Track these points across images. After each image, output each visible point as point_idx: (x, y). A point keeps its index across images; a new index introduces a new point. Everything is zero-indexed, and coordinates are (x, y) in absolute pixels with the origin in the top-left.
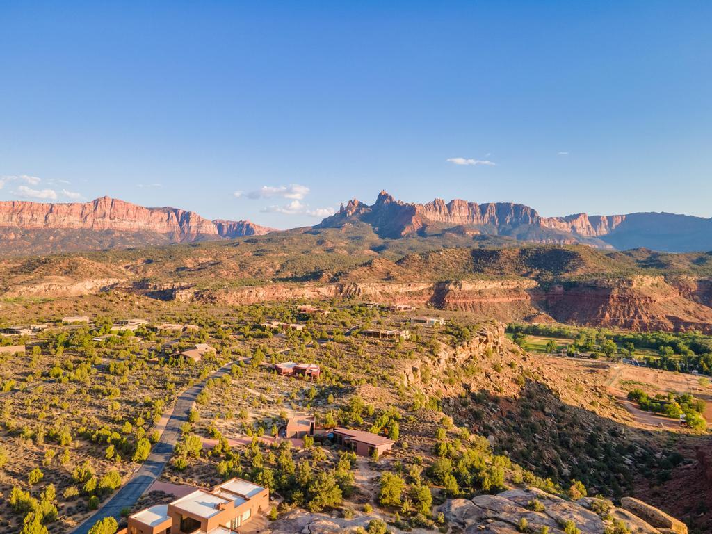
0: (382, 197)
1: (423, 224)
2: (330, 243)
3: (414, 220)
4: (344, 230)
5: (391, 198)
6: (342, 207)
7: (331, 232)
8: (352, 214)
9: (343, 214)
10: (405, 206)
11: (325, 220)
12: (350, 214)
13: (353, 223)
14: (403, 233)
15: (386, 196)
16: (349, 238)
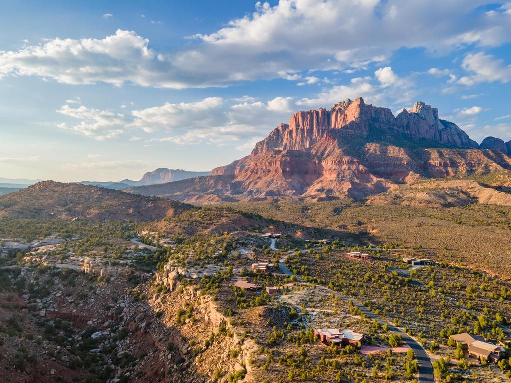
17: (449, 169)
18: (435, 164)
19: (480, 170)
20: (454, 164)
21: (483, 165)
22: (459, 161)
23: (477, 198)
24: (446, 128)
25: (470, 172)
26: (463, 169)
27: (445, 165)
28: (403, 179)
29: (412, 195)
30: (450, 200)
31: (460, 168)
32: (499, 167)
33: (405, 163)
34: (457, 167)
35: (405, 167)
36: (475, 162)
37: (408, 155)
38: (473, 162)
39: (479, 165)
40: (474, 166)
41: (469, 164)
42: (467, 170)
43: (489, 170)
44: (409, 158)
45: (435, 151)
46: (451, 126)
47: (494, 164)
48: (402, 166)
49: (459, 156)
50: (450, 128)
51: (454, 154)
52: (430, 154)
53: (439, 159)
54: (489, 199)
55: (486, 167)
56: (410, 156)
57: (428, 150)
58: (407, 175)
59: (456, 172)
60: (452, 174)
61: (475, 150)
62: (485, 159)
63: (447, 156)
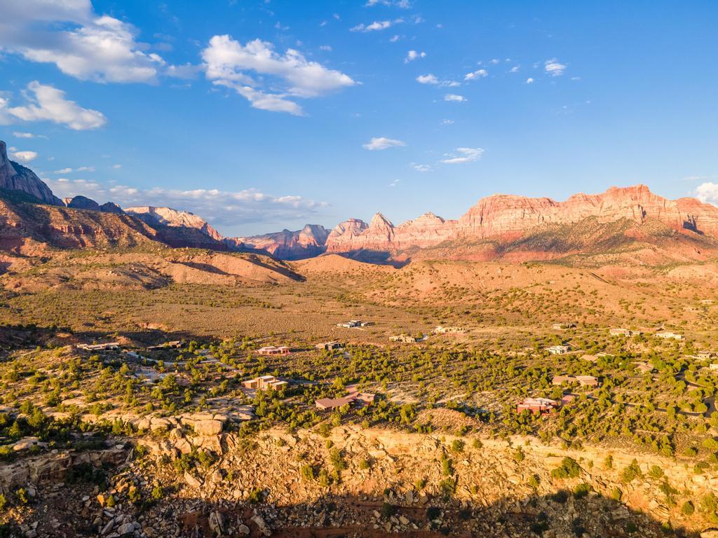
17: (84, 237)
18: (62, 229)
19: (124, 240)
20: (88, 231)
21: (125, 235)
22: (93, 227)
23: (170, 276)
24: (20, 175)
25: (113, 243)
26: (101, 238)
27: (77, 232)
28: (18, 250)
29: (88, 274)
30: (146, 280)
31: (98, 236)
32: (145, 238)
33: (14, 224)
34: (93, 235)
35: (14, 231)
36: (115, 230)
37: (14, 211)
38: (112, 230)
39: (120, 234)
40: (115, 235)
41: (108, 232)
42: (109, 241)
43: (135, 242)
44: (18, 217)
45: (56, 209)
46: (28, 174)
47: (138, 233)
48: (9, 229)
49: (91, 220)
50: (26, 175)
51: (84, 216)
52: (49, 214)
53: (66, 222)
54: (185, 276)
55: (130, 237)
56: (18, 214)
57: (44, 207)
58: (23, 244)
59: (94, 242)
60: (89, 244)
61: (111, 214)
62: (125, 227)
63: (76, 219)
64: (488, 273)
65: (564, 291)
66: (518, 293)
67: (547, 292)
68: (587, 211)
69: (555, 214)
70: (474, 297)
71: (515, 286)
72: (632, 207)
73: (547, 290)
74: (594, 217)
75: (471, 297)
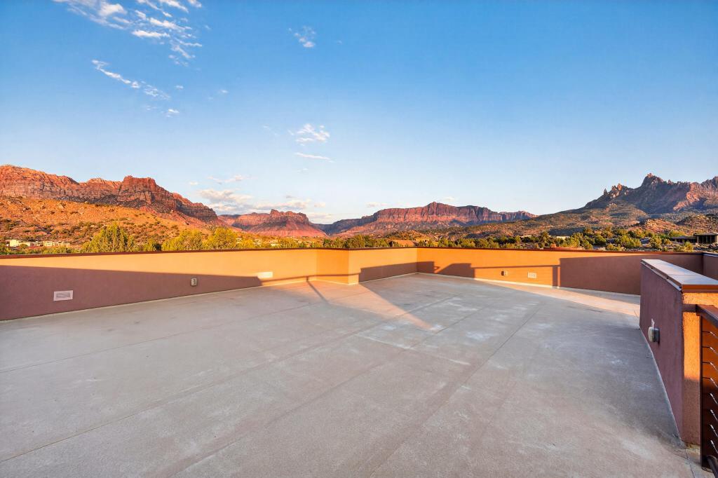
0: (649, 180)
1: (700, 198)
2: (594, 218)
3: (688, 196)
4: (608, 210)
5: (659, 179)
6: (605, 192)
7: (595, 212)
8: (616, 197)
9: (606, 198)
10: (676, 184)
11: (589, 204)
12: (614, 196)
13: (617, 203)
14: (675, 208)
15: (654, 178)
16: (614, 215)
64: (44, 208)
65: (148, 225)
66: (92, 226)
67: (129, 226)
68: (107, 191)
69: (77, 190)
70: (32, 229)
71: (86, 221)
72: (144, 192)
73: (128, 224)
74: (114, 196)
75: (28, 229)
